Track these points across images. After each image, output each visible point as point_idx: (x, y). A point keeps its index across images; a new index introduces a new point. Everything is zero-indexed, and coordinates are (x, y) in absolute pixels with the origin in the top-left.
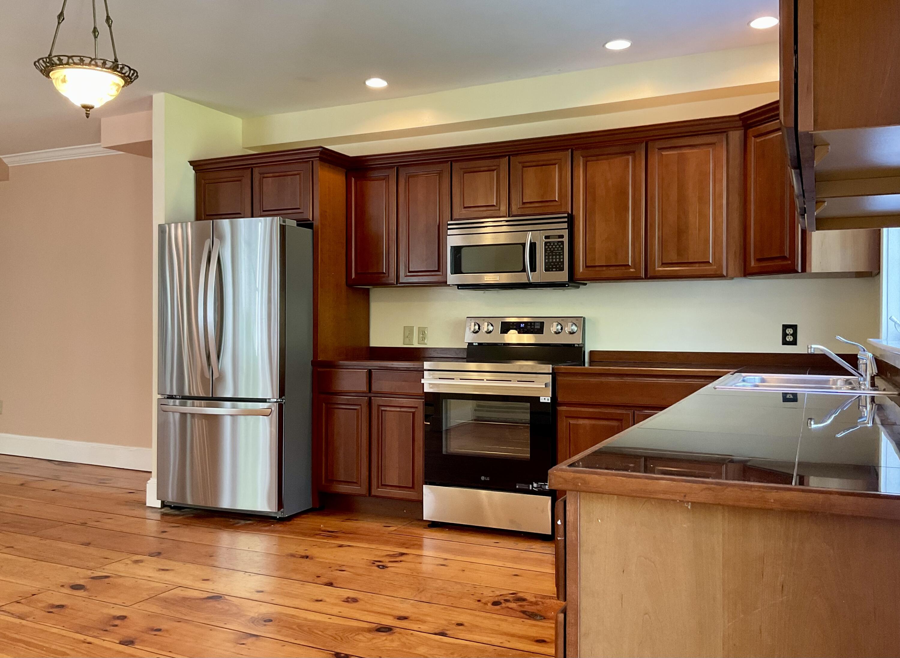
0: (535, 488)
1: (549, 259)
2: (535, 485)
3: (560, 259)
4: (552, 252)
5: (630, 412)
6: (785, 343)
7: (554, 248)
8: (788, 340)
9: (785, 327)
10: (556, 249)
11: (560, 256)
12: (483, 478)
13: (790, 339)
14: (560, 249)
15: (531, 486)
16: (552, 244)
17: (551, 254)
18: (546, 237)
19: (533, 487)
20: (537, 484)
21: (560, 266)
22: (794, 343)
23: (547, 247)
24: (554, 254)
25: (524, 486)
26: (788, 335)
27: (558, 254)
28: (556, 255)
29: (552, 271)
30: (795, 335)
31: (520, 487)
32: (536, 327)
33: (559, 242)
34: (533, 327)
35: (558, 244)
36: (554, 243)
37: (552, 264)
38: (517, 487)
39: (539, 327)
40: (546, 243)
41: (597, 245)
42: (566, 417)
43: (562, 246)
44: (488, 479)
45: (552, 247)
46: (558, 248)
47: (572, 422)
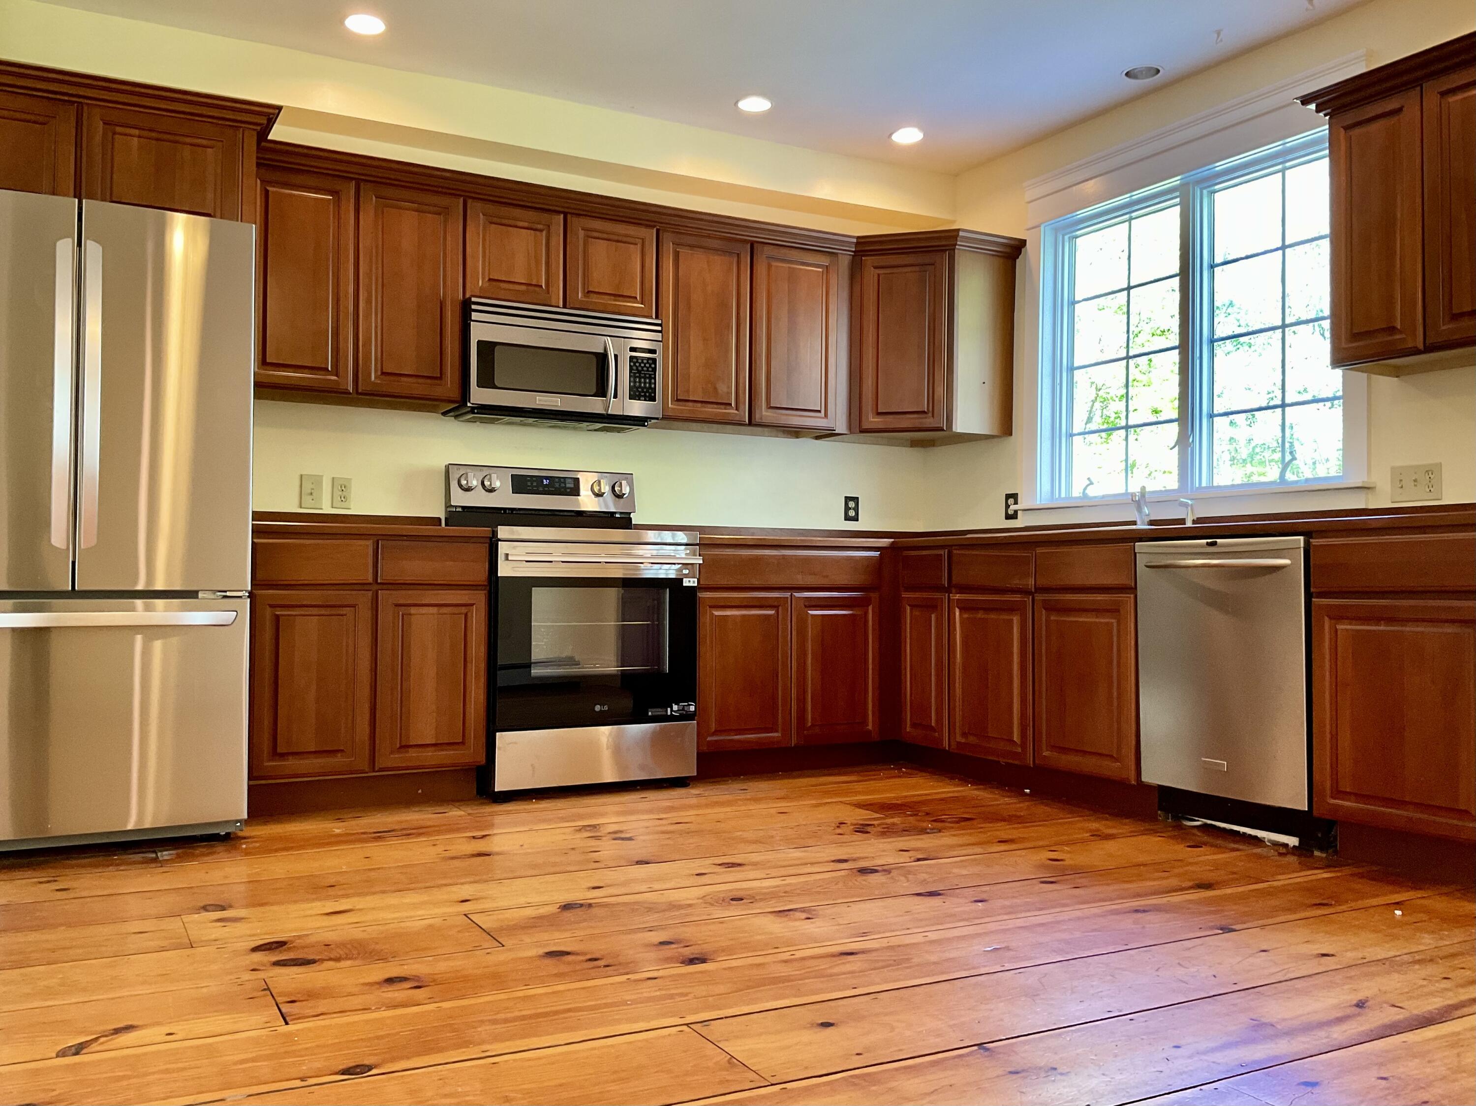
0: (675, 711)
1: (635, 382)
2: (675, 707)
3: (650, 383)
4: (639, 372)
5: (788, 595)
6: (847, 518)
7: (642, 367)
8: (850, 515)
9: (848, 499)
10: (645, 369)
11: (650, 378)
12: (598, 708)
13: (852, 513)
14: (650, 369)
15: (669, 709)
16: (640, 361)
17: (637, 375)
18: (633, 349)
19: (672, 710)
20: (678, 705)
21: (650, 394)
22: (856, 519)
23: (632, 364)
24: (643, 375)
25: (659, 712)
26: (850, 509)
27: (648, 376)
28: (645, 378)
29: (639, 400)
30: (856, 509)
31: (654, 714)
32: (568, 485)
33: (649, 359)
34: (563, 485)
35: (648, 363)
36: (642, 360)
37: (640, 390)
38: (650, 714)
39: (572, 486)
40: (631, 358)
41: (693, 370)
42: (710, 607)
43: (653, 366)
44: (606, 708)
45: (640, 365)
46: (648, 368)
47: (717, 613)
